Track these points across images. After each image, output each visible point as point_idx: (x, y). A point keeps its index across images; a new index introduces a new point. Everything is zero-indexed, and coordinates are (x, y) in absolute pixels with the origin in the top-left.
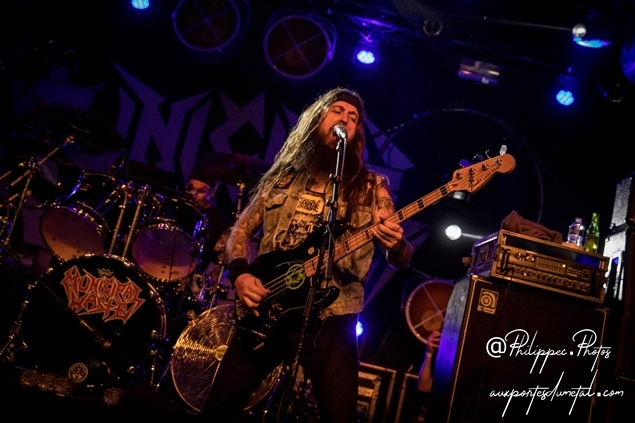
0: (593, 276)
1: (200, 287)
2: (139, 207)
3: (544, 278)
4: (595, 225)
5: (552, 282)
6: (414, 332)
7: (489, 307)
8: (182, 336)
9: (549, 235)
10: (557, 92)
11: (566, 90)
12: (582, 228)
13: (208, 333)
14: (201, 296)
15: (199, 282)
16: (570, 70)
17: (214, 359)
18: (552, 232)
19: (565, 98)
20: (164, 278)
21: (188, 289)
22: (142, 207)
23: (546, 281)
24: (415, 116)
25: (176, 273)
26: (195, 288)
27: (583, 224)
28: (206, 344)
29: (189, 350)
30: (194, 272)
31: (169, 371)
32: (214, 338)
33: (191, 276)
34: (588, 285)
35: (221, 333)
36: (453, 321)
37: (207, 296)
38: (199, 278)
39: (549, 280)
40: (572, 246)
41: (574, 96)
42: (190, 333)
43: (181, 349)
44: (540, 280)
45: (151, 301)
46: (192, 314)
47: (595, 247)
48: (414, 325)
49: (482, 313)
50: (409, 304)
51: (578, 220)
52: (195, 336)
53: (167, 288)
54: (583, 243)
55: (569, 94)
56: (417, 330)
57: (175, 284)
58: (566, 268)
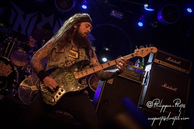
0: (141, 76)
1: (29, 69)
2: (13, 44)
3: (127, 75)
4: (143, 62)
5: (129, 77)
6: (90, 87)
7: (111, 82)
8: (22, 82)
9: (130, 63)
10: (138, 23)
11: (141, 22)
12: (139, 62)
13: (30, 82)
14: (29, 71)
15: (29, 68)
16: (143, 16)
17: (31, 89)
18: (131, 62)
19: (140, 24)
20: (19, 65)
21: (26, 69)
22: (14, 44)
23: (127, 76)
24: (97, 25)
25: (22, 64)
26: (28, 69)
27: (140, 61)
28: (29, 85)
29: (24, 86)
30: (28, 64)
31: (18, 92)
32: (31, 83)
33: (27, 65)
34: (139, 78)
35: (33, 82)
36: (100, 85)
37: (31, 71)
38: (29, 66)
39: (128, 76)
40: (136, 67)
41: (143, 24)
42: (25, 82)
43: (22, 86)
44: (126, 76)
45: (14, 71)
46: (26, 76)
47: (142, 68)
48: (90, 85)
49: (108, 83)
50: (90, 79)
51: (138, 60)
52: (26, 82)
53: (19, 68)
54: (139, 66)
55: (142, 23)
56: (91, 87)
57: (22, 67)
58: (133, 73)
